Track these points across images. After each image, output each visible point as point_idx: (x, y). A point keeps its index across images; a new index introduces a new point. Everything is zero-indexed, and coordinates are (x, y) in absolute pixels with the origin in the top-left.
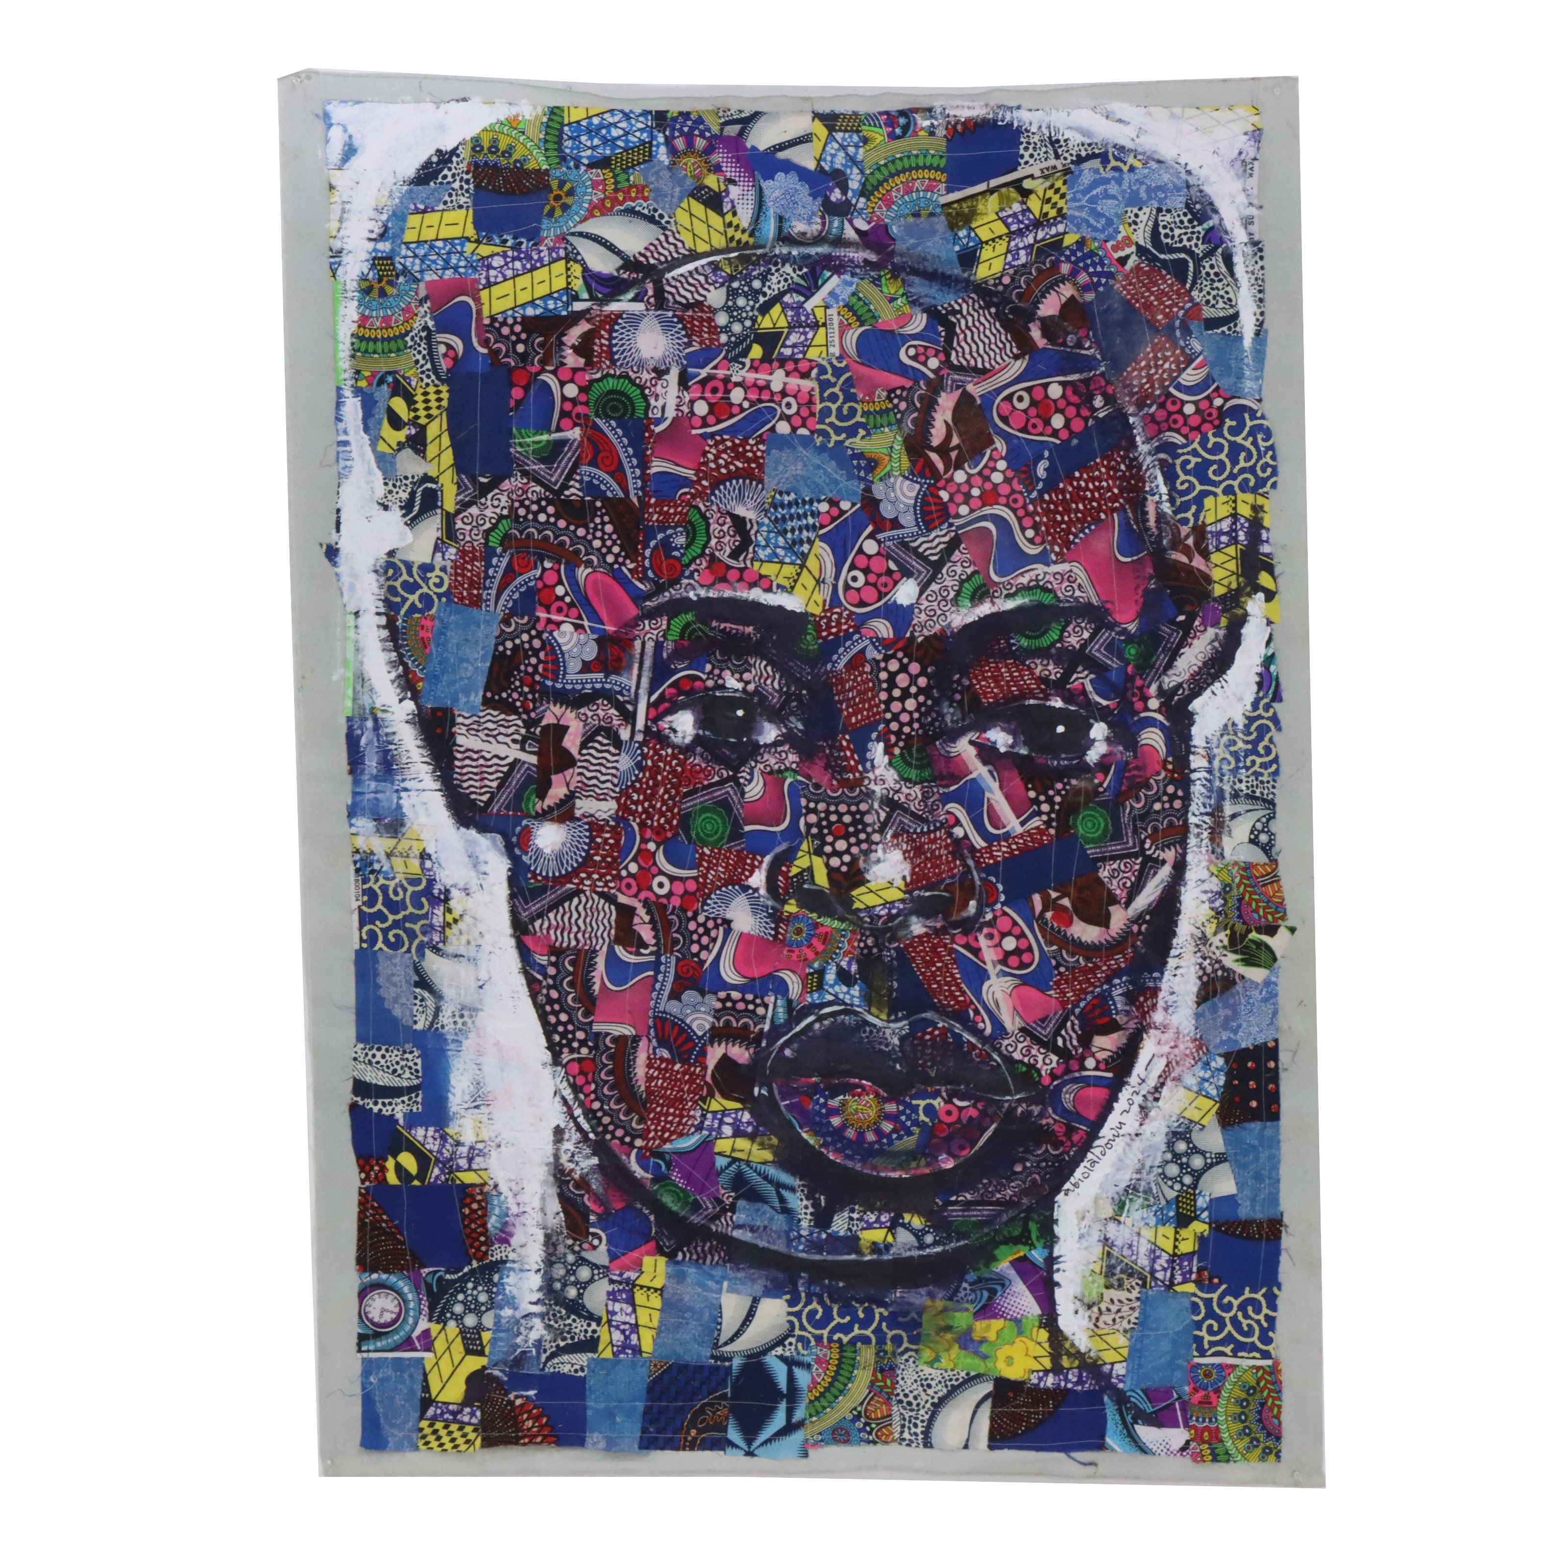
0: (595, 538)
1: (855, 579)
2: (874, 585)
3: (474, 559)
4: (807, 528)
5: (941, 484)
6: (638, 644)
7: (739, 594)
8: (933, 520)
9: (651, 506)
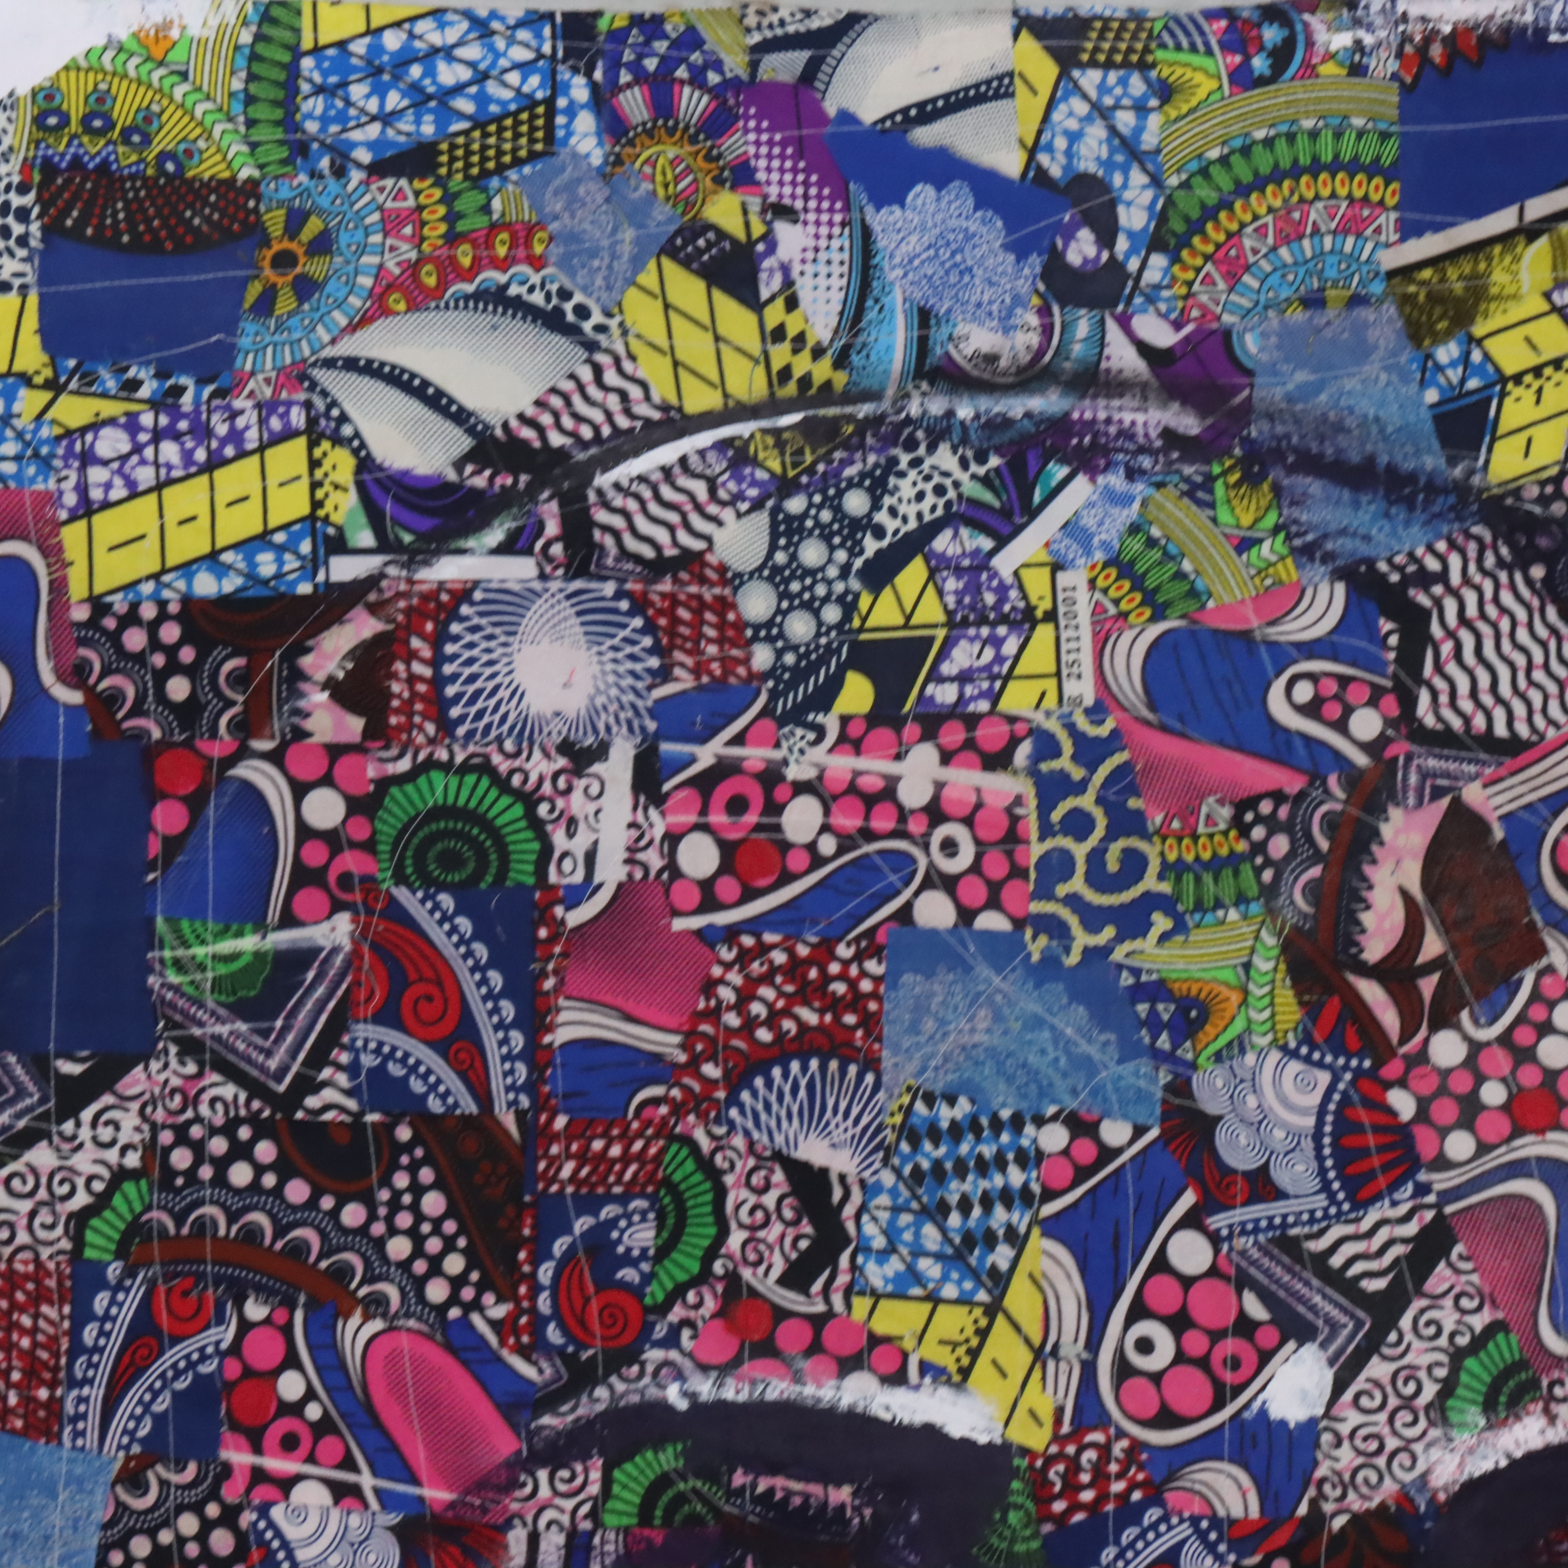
0: (393, 1231)
1: (1145, 1346)
2: (1203, 1363)
3: (40, 1296)
4: (1007, 1197)
5: (1393, 1069)
6: (517, 1539)
7: (809, 1390)
8: (1371, 1175)
9: (555, 1137)
